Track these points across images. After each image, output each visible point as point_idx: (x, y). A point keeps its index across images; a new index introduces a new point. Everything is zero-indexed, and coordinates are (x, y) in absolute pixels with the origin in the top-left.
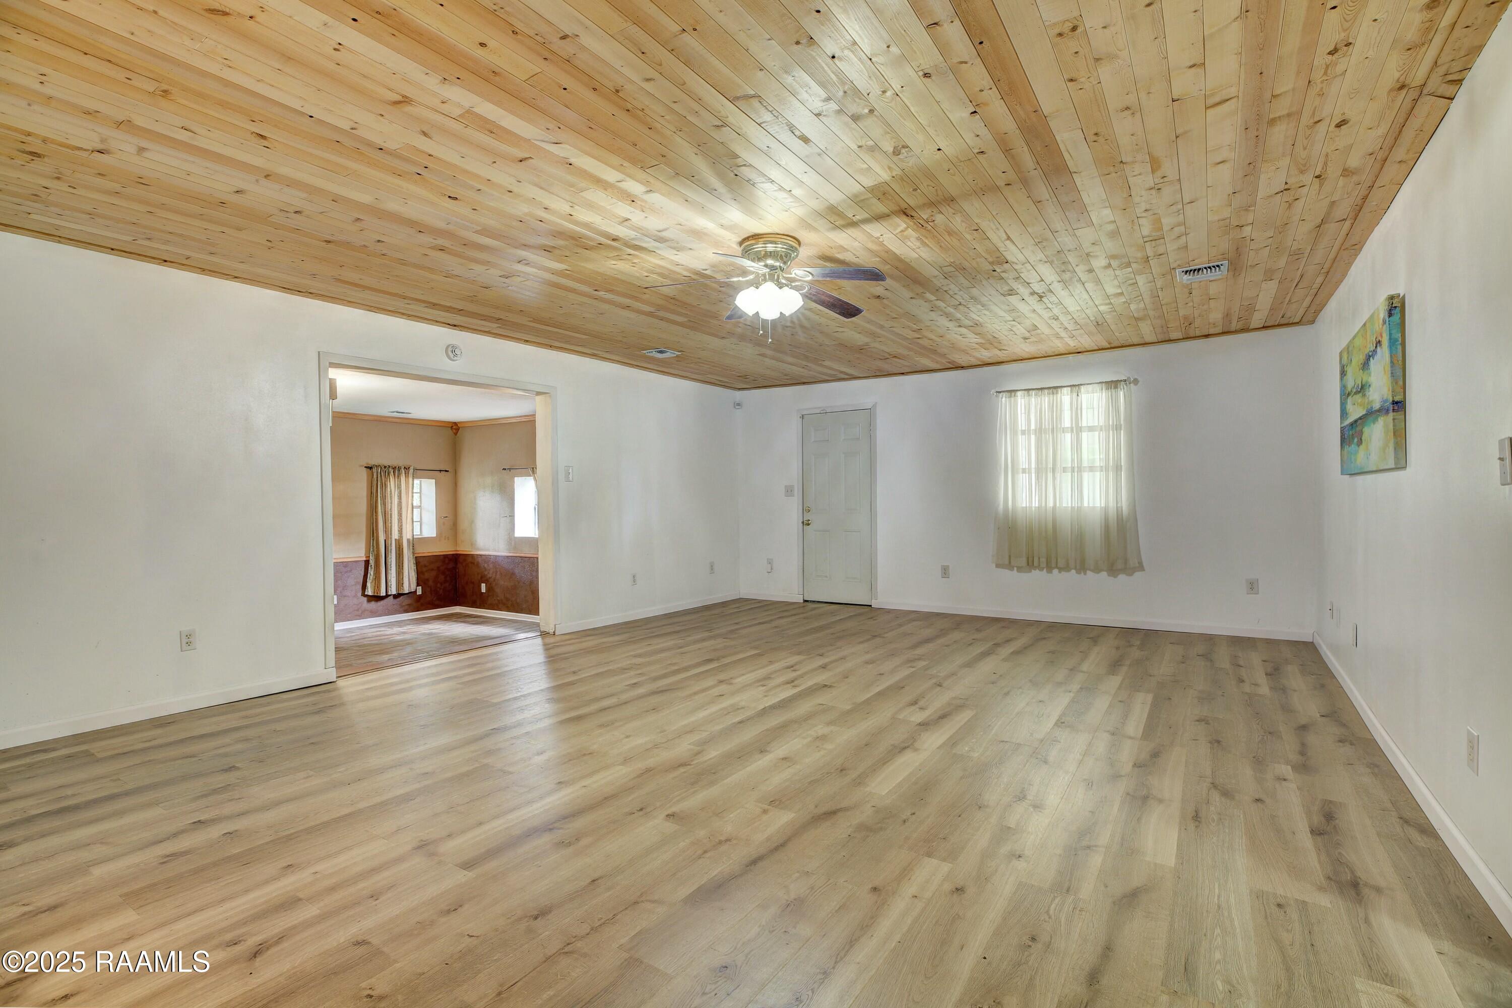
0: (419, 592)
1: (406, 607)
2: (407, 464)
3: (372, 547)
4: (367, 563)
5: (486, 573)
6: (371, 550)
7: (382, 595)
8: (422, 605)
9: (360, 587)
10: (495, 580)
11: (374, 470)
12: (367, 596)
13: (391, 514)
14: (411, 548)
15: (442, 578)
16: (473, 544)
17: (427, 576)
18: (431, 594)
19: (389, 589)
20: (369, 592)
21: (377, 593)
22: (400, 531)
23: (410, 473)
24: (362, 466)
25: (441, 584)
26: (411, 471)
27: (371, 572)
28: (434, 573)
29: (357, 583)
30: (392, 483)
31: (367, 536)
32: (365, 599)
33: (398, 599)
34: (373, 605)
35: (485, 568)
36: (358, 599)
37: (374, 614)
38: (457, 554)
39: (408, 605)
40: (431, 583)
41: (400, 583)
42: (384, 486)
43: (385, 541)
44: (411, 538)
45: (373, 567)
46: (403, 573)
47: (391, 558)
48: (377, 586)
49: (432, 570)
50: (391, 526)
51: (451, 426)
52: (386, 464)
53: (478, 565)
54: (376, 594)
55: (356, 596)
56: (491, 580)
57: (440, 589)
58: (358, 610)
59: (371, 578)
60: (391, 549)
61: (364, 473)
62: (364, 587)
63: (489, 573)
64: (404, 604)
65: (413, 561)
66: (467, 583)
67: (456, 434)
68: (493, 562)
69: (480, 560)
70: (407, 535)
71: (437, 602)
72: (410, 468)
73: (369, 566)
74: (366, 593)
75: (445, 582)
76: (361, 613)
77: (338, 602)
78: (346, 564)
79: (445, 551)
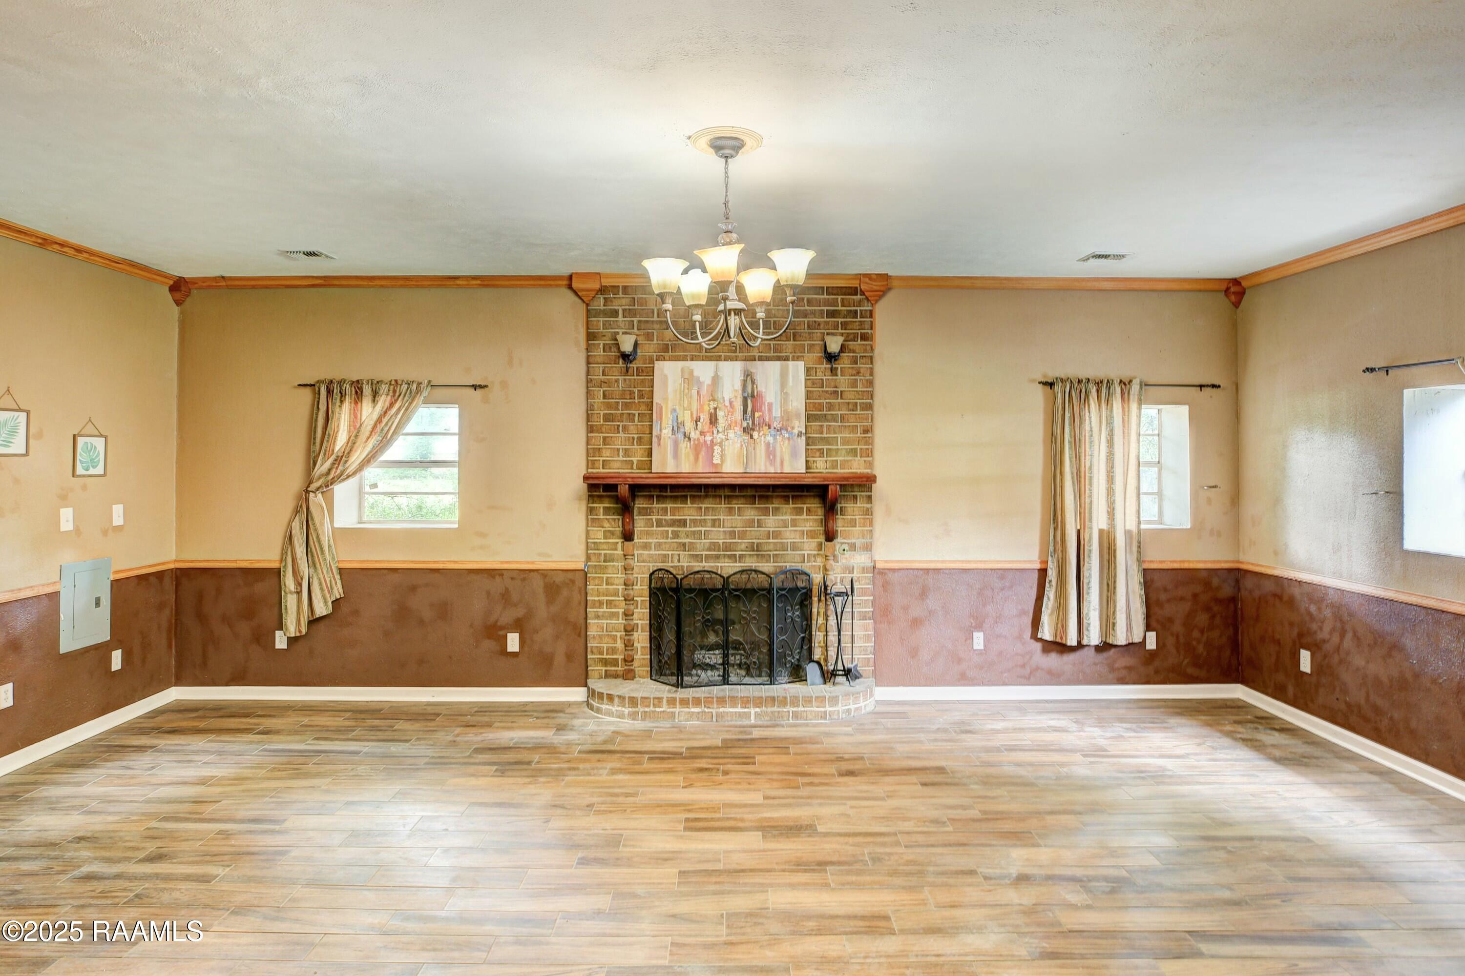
0: (1151, 644)
1: (1124, 673)
2: (1125, 375)
3: (1052, 544)
4: (1043, 572)
5: (1314, 626)
6: (1051, 548)
7: (1069, 644)
8: (1157, 672)
9: (1028, 620)
10: (1338, 649)
11: (1058, 388)
12: (1041, 640)
13: (1091, 478)
14: (1135, 549)
15: (1203, 617)
16: (1277, 553)
17: (1169, 610)
18: (1178, 651)
19: (1085, 632)
20: (1047, 633)
21: (1061, 638)
22: (1111, 514)
23: (1132, 393)
24: (1033, 381)
25: (1202, 632)
26: (1135, 387)
27: (1050, 593)
28: (1186, 607)
29: (1023, 612)
30: (1093, 415)
31: (1043, 520)
32: (1038, 646)
33: (1105, 655)
34: (1054, 660)
35: (1310, 614)
36: (1024, 644)
37: (1055, 678)
38: (1239, 570)
39: (1126, 668)
40: (1178, 627)
41: (1108, 622)
42: (1077, 421)
43: (1079, 531)
44: (1134, 529)
45: (1054, 583)
46: (1115, 602)
47: (1090, 569)
48: (1061, 625)
49: (1182, 599)
50: (1091, 503)
51: (1224, 287)
52: (1083, 374)
53: (1291, 603)
54: (1058, 640)
55: (1020, 637)
56: (1328, 647)
57: (1199, 642)
58: (1023, 666)
59: (1050, 606)
60: (1090, 551)
61: (1039, 394)
62: (1036, 622)
63: (1321, 629)
64: (1117, 665)
65: (1136, 579)
66: (1262, 639)
67: (1237, 305)
68: (1332, 605)
69: (1296, 591)
70: (1125, 523)
71: (1190, 670)
72: (1130, 381)
73: (1047, 581)
74: (1039, 636)
75: (1211, 627)
76: (1031, 673)
77: (985, 646)
78: (1002, 573)
79: (1211, 562)
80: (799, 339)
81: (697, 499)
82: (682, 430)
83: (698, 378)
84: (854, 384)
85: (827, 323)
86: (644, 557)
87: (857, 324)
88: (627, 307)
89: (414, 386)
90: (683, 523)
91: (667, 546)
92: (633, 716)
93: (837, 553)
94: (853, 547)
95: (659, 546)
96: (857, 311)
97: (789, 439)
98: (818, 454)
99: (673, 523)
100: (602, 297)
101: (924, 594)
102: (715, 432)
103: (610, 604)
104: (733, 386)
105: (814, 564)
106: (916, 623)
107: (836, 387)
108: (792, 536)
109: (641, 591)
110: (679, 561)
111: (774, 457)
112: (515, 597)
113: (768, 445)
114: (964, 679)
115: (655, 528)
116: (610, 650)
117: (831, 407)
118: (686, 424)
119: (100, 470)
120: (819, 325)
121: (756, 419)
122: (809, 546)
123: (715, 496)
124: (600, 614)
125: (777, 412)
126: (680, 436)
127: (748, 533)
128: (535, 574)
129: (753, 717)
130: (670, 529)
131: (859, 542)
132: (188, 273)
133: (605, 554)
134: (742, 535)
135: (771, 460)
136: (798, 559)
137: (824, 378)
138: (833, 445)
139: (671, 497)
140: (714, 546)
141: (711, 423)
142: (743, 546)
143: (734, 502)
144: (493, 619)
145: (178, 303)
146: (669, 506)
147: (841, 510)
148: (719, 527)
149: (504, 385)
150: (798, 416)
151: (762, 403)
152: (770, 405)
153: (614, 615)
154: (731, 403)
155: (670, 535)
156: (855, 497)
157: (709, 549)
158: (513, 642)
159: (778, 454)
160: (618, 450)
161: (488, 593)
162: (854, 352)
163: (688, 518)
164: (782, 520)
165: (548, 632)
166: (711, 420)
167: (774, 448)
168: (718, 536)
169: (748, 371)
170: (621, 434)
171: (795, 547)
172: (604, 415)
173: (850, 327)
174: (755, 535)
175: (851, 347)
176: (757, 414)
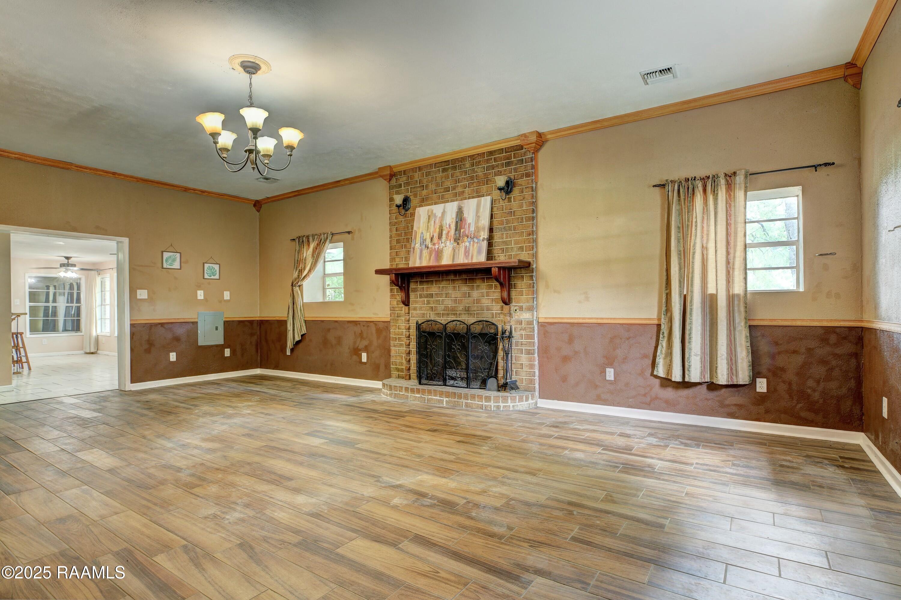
0: (762, 386)
1: (734, 409)
4: (658, 327)
7: (673, 380)
8: (767, 412)
9: (646, 362)
11: (667, 188)
12: (657, 377)
14: (741, 310)
15: (819, 371)
17: (778, 361)
18: (791, 397)
19: (688, 373)
20: (661, 371)
21: (671, 375)
23: (737, 183)
25: (818, 382)
26: (740, 179)
27: (663, 342)
28: (799, 360)
29: (645, 356)
30: (699, 207)
32: (656, 381)
33: (716, 393)
34: (669, 393)
36: (645, 378)
38: (861, 328)
39: (736, 405)
40: (790, 375)
41: (712, 366)
45: (665, 335)
47: (690, 323)
48: (670, 366)
49: (795, 352)
52: (690, 174)
54: (668, 377)
55: (642, 373)
57: (814, 391)
58: (645, 395)
59: (664, 352)
60: (692, 310)
62: (654, 364)
64: (727, 402)
65: (744, 333)
66: (871, 390)
67: (857, 86)
71: (804, 414)
72: (735, 173)
73: (661, 333)
74: (655, 373)
75: (828, 378)
76: (651, 401)
77: (615, 378)
78: (628, 327)
79: (827, 321)
80: (490, 183)
81: (438, 282)
82: (425, 243)
83: (435, 214)
84: (521, 206)
85: (505, 170)
86: (414, 314)
87: (523, 167)
88: (406, 182)
89: (326, 235)
90: (431, 296)
91: (425, 308)
92: (391, 395)
93: (512, 312)
94: (521, 308)
95: (421, 308)
96: (523, 159)
97: (477, 243)
98: (500, 252)
99: (427, 296)
100: (395, 178)
101: (571, 340)
102: (440, 243)
103: (399, 338)
104: (452, 216)
105: (499, 319)
106: (566, 359)
107: (511, 209)
108: (487, 302)
109: (413, 332)
110: (430, 317)
111: (468, 255)
112: (365, 335)
113: (466, 247)
114: (599, 400)
115: (419, 299)
116: (400, 364)
117: (508, 222)
118: (427, 240)
119: (217, 277)
120: (501, 172)
121: (461, 233)
122: (496, 308)
123: (447, 280)
124: (396, 344)
125: (472, 229)
126: (424, 247)
127: (463, 300)
128: (372, 324)
129: (445, 403)
130: (426, 299)
131: (525, 305)
132: (259, 198)
133: (397, 313)
134: (460, 302)
135: (466, 256)
136: (490, 316)
137: (504, 204)
138: (509, 245)
139: (426, 281)
140: (446, 308)
141: (439, 238)
142: (461, 308)
143: (456, 283)
144: (357, 345)
145: (258, 211)
146: (425, 286)
147: (514, 286)
148: (449, 298)
149: (360, 230)
150: (484, 229)
151: (466, 224)
152: (469, 224)
153: (401, 345)
154: (450, 225)
155: (426, 303)
156: (523, 277)
157: (444, 310)
158: (364, 357)
159: (471, 252)
160: (402, 257)
161: (355, 333)
162: (521, 185)
163: (434, 293)
164: (481, 292)
165: (377, 353)
166: (439, 236)
167: (469, 249)
168: (449, 303)
169: (460, 206)
170: (404, 250)
171: (488, 309)
172: (397, 240)
173: (519, 170)
174: (467, 302)
175: (519, 183)
176: (462, 231)
